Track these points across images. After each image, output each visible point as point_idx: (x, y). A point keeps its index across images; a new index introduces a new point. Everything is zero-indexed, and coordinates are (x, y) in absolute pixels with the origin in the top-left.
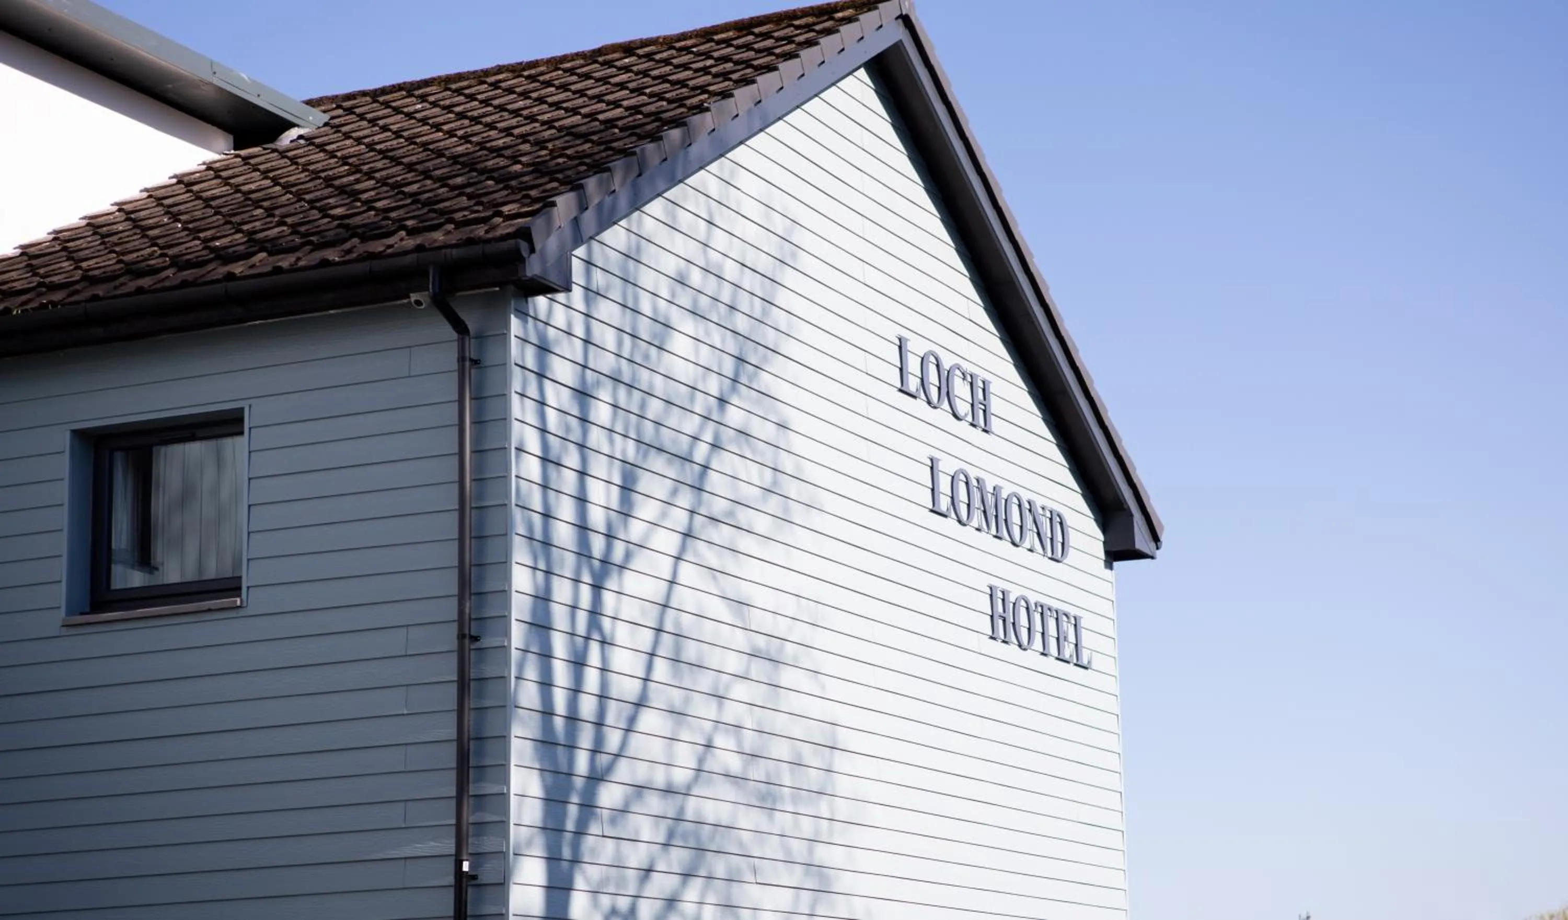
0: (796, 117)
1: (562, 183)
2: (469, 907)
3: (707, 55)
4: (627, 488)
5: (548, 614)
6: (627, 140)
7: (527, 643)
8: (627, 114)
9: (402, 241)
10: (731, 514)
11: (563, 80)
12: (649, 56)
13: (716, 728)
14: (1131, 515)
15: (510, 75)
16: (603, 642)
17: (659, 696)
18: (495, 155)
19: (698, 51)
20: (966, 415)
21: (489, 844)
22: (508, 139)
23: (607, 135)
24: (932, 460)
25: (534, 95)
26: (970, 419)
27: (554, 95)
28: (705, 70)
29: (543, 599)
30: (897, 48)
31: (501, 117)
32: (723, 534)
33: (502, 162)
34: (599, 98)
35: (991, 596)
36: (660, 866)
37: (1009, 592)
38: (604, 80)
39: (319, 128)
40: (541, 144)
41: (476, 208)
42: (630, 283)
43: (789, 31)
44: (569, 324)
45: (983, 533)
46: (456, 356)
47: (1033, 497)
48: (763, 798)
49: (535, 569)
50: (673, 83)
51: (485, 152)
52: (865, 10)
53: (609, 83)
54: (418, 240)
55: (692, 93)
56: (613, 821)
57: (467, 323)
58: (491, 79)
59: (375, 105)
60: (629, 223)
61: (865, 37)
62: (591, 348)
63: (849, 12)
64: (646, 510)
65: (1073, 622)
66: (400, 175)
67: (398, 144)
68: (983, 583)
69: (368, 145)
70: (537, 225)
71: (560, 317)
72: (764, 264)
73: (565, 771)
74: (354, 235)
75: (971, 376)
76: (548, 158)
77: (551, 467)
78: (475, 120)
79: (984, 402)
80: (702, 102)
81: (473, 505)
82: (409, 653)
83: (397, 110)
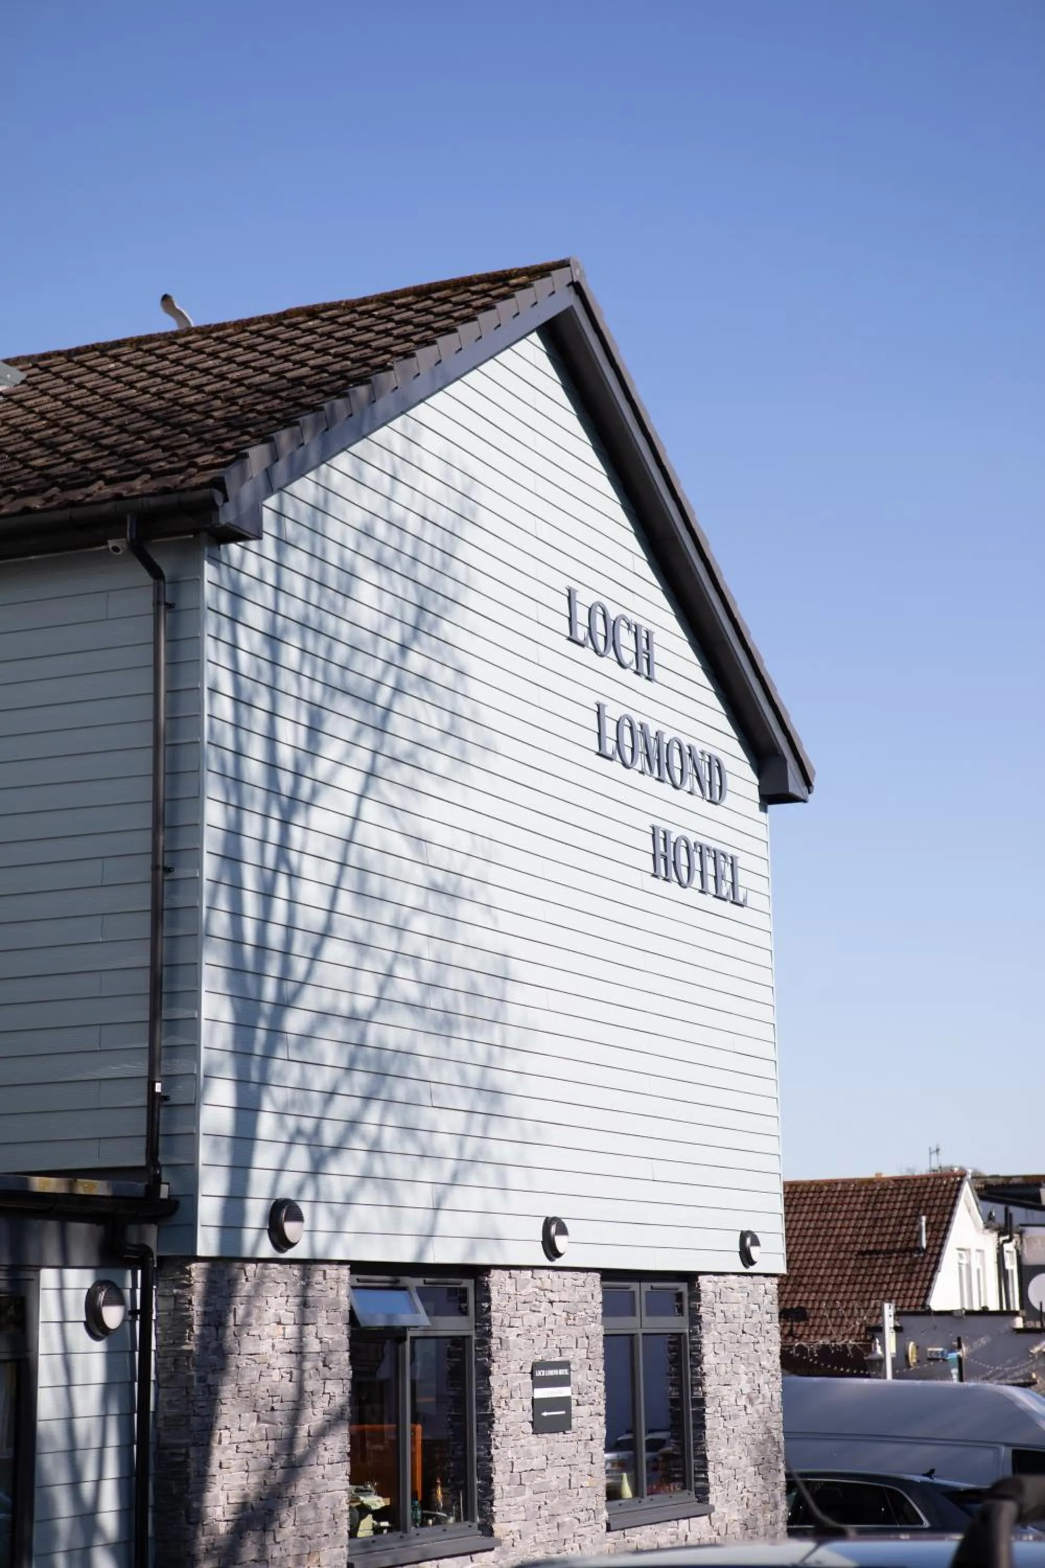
0: (473, 377)
1: (254, 436)
2: (161, 1127)
3: (389, 319)
4: (314, 730)
5: (238, 848)
6: (314, 397)
7: (220, 875)
8: (313, 372)
9: (99, 489)
10: (411, 755)
11: (250, 342)
12: (332, 320)
13: (395, 959)
14: (785, 761)
15: (198, 336)
16: (291, 875)
17: (343, 926)
18: (187, 410)
19: (379, 314)
20: (631, 663)
21: (180, 1066)
22: (199, 396)
23: (294, 393)
24: (598, 706)
25: (223, 355)
26: (634, 667)
27: (242, 355)
28: (387, 333)
29: (234, 833)
30: (568, 313)
31: (192, 375)
32: (403, 774)
33: (194, 417)
34: (286, 358)
35: (653, 836)
36: (343, 1090)
37: (670, 832)
38: (290, 341)
39: (17, 385)
40: (232, 400)
41: (171, 459)
42: (319, 533)
43: (466, 296)
44: (261, 571)
45: (646, 777)
46: (152, 599)
47: (693, 742)
48: (440, 1026)
49: (227, 804)
50: (357, 344)
51: (178, 408)
52: (538, 277)
53: (295, 344)
54: (117, 489)
55: (375, 354)
56: (299, 1046)
57: (162, 569)
58: (181, 341)
59: (69, 364)
60: (318, 475)
61: (539, 302)
62: (282, 594)
63: (524, 279)
64: (332, 750)
65: (730, 861)
66: (96, 429)
67: (93, 400)
68: (646, 823)
69: (64, 402)
70: (231, 476)
71: (252, 565)
72: (444, 517)
73: (254, 997)
74: (55, 484)
75: (636, 626)
76: (238, 413)
77: (243, 707)
78: (167, 378)
79: (647, 652)
80: (385, 362)
81: (168, 743)
82: (105, 883)
83: (92, 369)
